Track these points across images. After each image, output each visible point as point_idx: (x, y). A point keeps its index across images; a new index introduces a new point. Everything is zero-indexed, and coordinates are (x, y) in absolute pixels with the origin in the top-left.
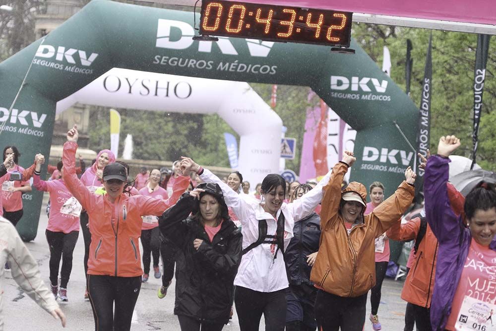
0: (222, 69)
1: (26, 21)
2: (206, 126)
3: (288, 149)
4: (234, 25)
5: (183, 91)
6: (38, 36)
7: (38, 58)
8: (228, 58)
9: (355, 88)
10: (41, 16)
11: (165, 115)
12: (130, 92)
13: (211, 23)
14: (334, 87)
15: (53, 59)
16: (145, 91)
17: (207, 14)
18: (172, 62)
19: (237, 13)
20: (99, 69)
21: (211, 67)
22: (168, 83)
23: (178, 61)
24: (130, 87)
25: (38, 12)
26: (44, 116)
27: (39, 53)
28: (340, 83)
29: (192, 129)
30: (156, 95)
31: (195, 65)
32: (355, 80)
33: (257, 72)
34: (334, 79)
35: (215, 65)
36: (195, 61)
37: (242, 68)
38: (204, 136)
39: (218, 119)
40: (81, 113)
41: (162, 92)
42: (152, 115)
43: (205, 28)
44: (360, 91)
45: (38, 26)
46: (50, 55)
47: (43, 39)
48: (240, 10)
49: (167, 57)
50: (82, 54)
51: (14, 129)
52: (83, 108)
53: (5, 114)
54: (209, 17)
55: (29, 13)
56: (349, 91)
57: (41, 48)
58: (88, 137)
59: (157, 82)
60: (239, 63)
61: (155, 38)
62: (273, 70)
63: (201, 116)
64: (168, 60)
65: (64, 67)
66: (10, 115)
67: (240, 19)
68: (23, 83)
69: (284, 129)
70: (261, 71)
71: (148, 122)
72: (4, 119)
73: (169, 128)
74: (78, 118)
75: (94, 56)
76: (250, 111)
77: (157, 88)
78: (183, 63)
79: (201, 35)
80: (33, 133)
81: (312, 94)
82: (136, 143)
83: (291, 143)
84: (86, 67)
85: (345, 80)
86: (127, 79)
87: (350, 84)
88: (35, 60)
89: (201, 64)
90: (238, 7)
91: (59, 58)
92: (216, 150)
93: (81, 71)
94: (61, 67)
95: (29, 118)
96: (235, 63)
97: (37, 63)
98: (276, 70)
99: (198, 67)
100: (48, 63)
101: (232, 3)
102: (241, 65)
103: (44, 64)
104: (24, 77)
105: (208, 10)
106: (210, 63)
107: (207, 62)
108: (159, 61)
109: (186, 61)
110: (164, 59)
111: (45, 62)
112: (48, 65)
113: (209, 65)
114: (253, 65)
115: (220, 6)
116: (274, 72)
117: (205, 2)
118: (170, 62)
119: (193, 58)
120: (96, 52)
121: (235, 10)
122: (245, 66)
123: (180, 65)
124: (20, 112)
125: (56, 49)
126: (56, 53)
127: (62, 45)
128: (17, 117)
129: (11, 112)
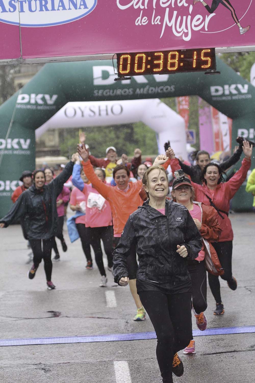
0: (139, 92)
2: (136, 130)
3: (190, 137)
4: (140, 67)
6: (17, 88)
7: (19, 104)
8: (143, 86)
9: (227, 92)
10: (18, 75)
11: (108, 127)
12: (83, 116)
13: (125, 68)
14: (213, 93)
15: (29, 103)
16: (92, 114)
17: (121, 63)
18: (106, 93)
19: (141, 59)
20: (59, 105)
21: (131, 93)
22: (107, 107)
23: (109, 92)
24: (82, 113)
26: (28, 141)
27: (19, 100)
28: (217, 91)
29: (127, 133)
30: (100, 114)
31: (121, 93)
32: (226, 87)
33: (161, 91)
34: (213, 89)
35: (134, 91)
36: (120, 90)
37: (152, 90)
38: (136, 137)
39: (143, 125)
40: (53, 135)
41: (103, 113)
42: (100, 129)
43: (121, 72)
44: (231, 94)
45: (17, 82)
46: (26, 101)
47: (20, 91)
48: (142, 57)
49: (102, 90)
50: (47, 97)
51: (10, 152)
52: (54, 130)
53: (3, 143)
54: (122, 64)
55: (10, 74)
56: (223, 95)
57: (20, 97)
58: (59, 149)
59: (99, 107)
60: (149, 88)
61: (92, 79)
62: (172, 88)
63: (131, 124)
64: (103, 92)
65: (37, 107)
66: (7, 144)
67: (143, 63)
68: (12, 121)
70: (165, 90)
71: (97, 133)
72: (3, 146)
73: (112, 135)
74: (51, 137)
75: (55, 97)
76: (162, 116)
77: (100, 111)
78: (113, 93)
80: (23, 152)
81: (200, 100)
83: (191, 133)
84: (51, 105)
85: (220, 88)
86: (80, 108)
87: (224, 90)
88: (17, 105)
89: (125, 92)
90: (141, 55)
91: (33, 101)
92: (144, 145)
93: (48, 108)
94: (34, 107)
95: (19, 143)
96: (147, 87)
97: (19, 106)
98: (175, 88)
99: (123, 93)
100: (25, 106)
101: (136, 54)
102: (151, 88)
103: (23, 107)
104: (11, 117)
105: (121, 60)
106: (131, 90)
107: (129, 89)
108: (97, 93)
109: (115, 91)
110: (100, 92)
111: (24, 105)
112: (26, 107)
113: (130, 91)
114: (159, 87)
115: (129, 56)
116: (173, 90)
117: (119, 56)
118: (104, 93)
119: (119, 88)
120: (56, 94)
121: (139, 57)
122: (154, 89)
123: (111, 94)
124: (12, 140)
125: (30, 96)
126: (30, 98)
127: (33, 93)
128: (11, 144)
129: (7, 141)
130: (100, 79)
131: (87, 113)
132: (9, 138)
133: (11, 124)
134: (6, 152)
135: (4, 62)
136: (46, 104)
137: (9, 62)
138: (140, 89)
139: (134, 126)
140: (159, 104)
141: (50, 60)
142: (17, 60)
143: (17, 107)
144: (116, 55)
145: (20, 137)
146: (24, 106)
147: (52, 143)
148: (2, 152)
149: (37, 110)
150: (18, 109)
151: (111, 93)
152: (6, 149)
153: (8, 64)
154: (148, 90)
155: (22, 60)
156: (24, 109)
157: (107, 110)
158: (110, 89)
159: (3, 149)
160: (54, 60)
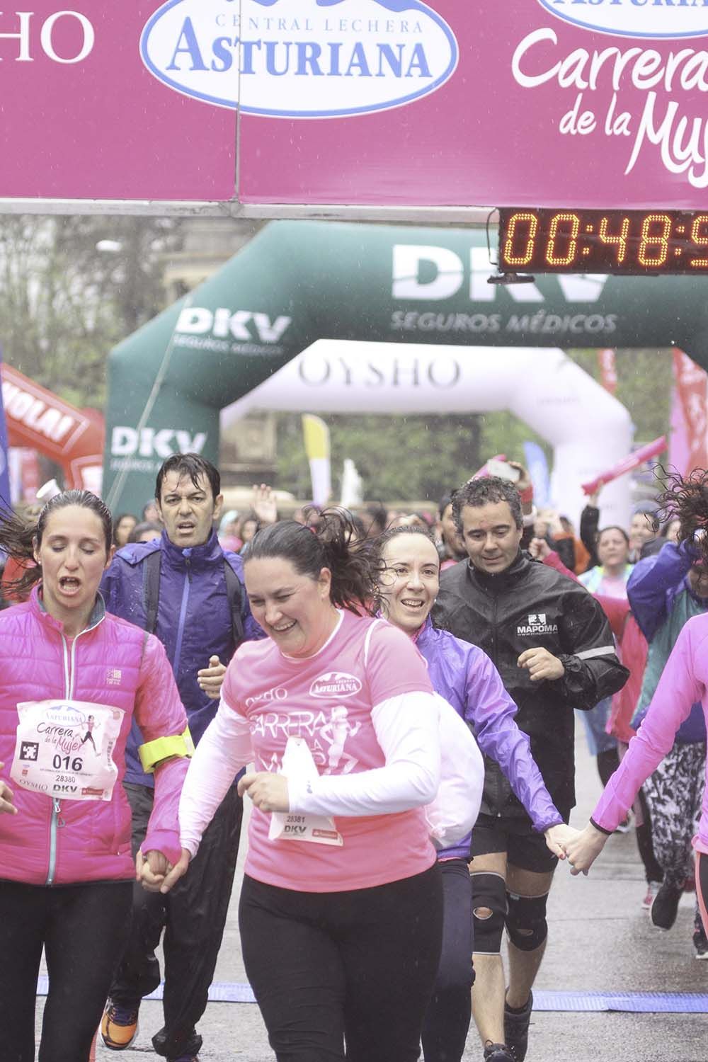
0: (517, 327)
1: (146, 267)
2: (488, 433)
4: (561, 251)
5: (444, 373)
6: (171, 294)
7: (182, 334)
8: (527, 309)
10: (174, 256)
11: (414, 418)
12: (348, 381)
13: (519, 250)
15: (209, 334)
16: (374, 379)
17: (510, 235)
18: (426, 322)
19: (565, 227)
20: (292, 345)
21: (495, 326)
22: (416, 362)
23: (435, 319)
24: (348, 373)
25: (167, 249)
26: (200, 439)
27: (184, 324)
29: (462, 440)
30: (396, 382)
31: (467, 325)
33: (580, 329)
35: (504, 323)
36: (465, 318)
37: (553, 324)
38: (485, 452)
39: (510, 419)
40: (261, 429)
41: (406, 378)
42: (385, 420)
43: (508, 260)
45: (171, 276)
46: (202, 327)
47: (188, 299)
48: (571, 223)
49: (415, 314)
50: (262, 320)
51: (147, 466)
52: (264, 416)
53: (128, 438)
54: (513, 239)
55: (151, 251)
57: (186, 315)
58: (275, 467)
59: (396, 362)
60: (546, 315)
61: (389, 281)
62: (608, 323)
63: (476, 416)
64: (417, 318)
65: (230, 346)
66: (140, 442)
67: (571, 239)
68: (159, 379)
69: (631, 428)
70: (588, 326)
72: (129, 449)
74: (254, 435)
75: (283, 323)
76: (567, 401)
77: (396, 372)
78: (444, 323)
79: (503, 274)
82: (363, 473)
84: (270, 344)
86: (341, 360)
88: (177, 337)
89: (478, 323)
90: (565, 217)
91: (221, 330)
93: (261, 351)
94: (224, 347)
95: (173, 443)
96: (540, 314)
97: (180, 341)
98: (616, 322)
99: (473, 327)
100: (199, 342)
101: (554, 212)
102: (550, 318)
103: (192, 343)
104: (158, 370)
105: (512, 227)
106: (494, 319)
107: (488, 315)
108: (399, 321)
109: (451, 318)
110: (410, 317)
111: (195, 339)
112: (200, 344)
113: (493, 322)
114: (572, 317)
115: (533, 218)
116: (612, 327)
117: (506, 214)
118: (421, 323)
119: (463, 312)
120: (285, 314)
121: (561, 223)
122: (558, 320)
123: (440, 326)
124: (157, 431)
125: (214, 314)
126: (214, 321)
127: (225, 307)
128: (153, 442)
129: (140, 435)
130: (413, 283)
131: (361, 375)
132: (148, 425)
133: (155, 390)
134: (137, 465)
135: (184, 209)
136: (255, 338)
137: (197, 210)
138: (520, 319)
139: (483, 421)
140: (561, 364)
141: (312, 213)
142: (218, 206)
143: (176, 341)
144: (497, 211)
145: (176, 427)
146: (196, 342)
147: (256, 453)
148: (126, 463)
149: (231, 354)
150: (177, 348)
151: (438, 323)
152: (137, 456)
153: (193, 215)
154: (543, 322)
155: (233, 207)
156: (195, 350)
157: (415, 372)
158: (437, 312)
159: (127, 456)
160: (322, 213)
